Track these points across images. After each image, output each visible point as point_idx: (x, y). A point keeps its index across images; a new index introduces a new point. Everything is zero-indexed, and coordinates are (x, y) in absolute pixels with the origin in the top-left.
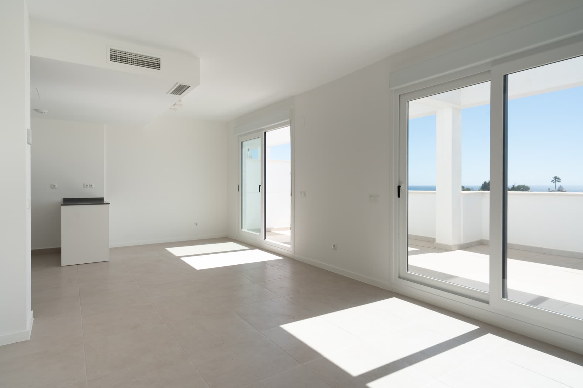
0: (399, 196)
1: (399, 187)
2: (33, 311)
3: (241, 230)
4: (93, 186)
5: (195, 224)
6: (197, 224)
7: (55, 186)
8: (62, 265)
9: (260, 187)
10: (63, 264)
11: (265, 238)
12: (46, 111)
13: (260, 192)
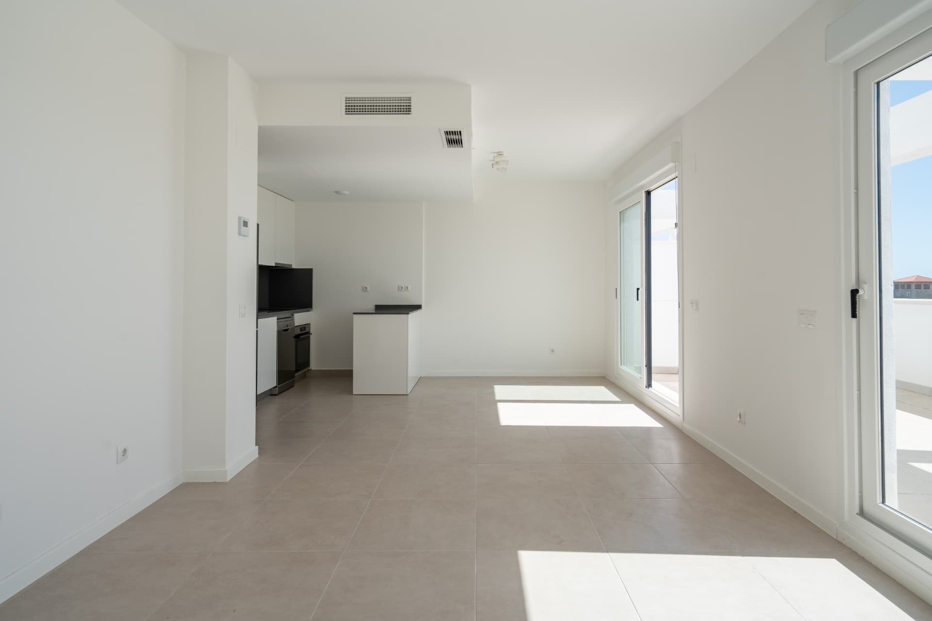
0: (854, 315)
1: (854, 293)
2: (257, 447)
3: (620, 366)
4: (409, 288)
5: (551, 352)
6: (553, 351)
7: (366, 288)
8: (354, 393)
9: (639, 291)
10: (356, 391)
11: (649, 385)
12: (347, 193)
13: (638, 300)
